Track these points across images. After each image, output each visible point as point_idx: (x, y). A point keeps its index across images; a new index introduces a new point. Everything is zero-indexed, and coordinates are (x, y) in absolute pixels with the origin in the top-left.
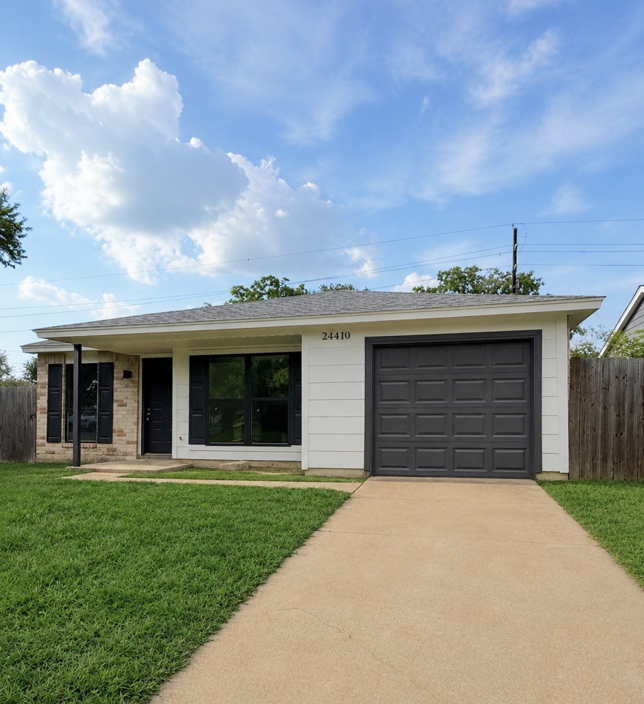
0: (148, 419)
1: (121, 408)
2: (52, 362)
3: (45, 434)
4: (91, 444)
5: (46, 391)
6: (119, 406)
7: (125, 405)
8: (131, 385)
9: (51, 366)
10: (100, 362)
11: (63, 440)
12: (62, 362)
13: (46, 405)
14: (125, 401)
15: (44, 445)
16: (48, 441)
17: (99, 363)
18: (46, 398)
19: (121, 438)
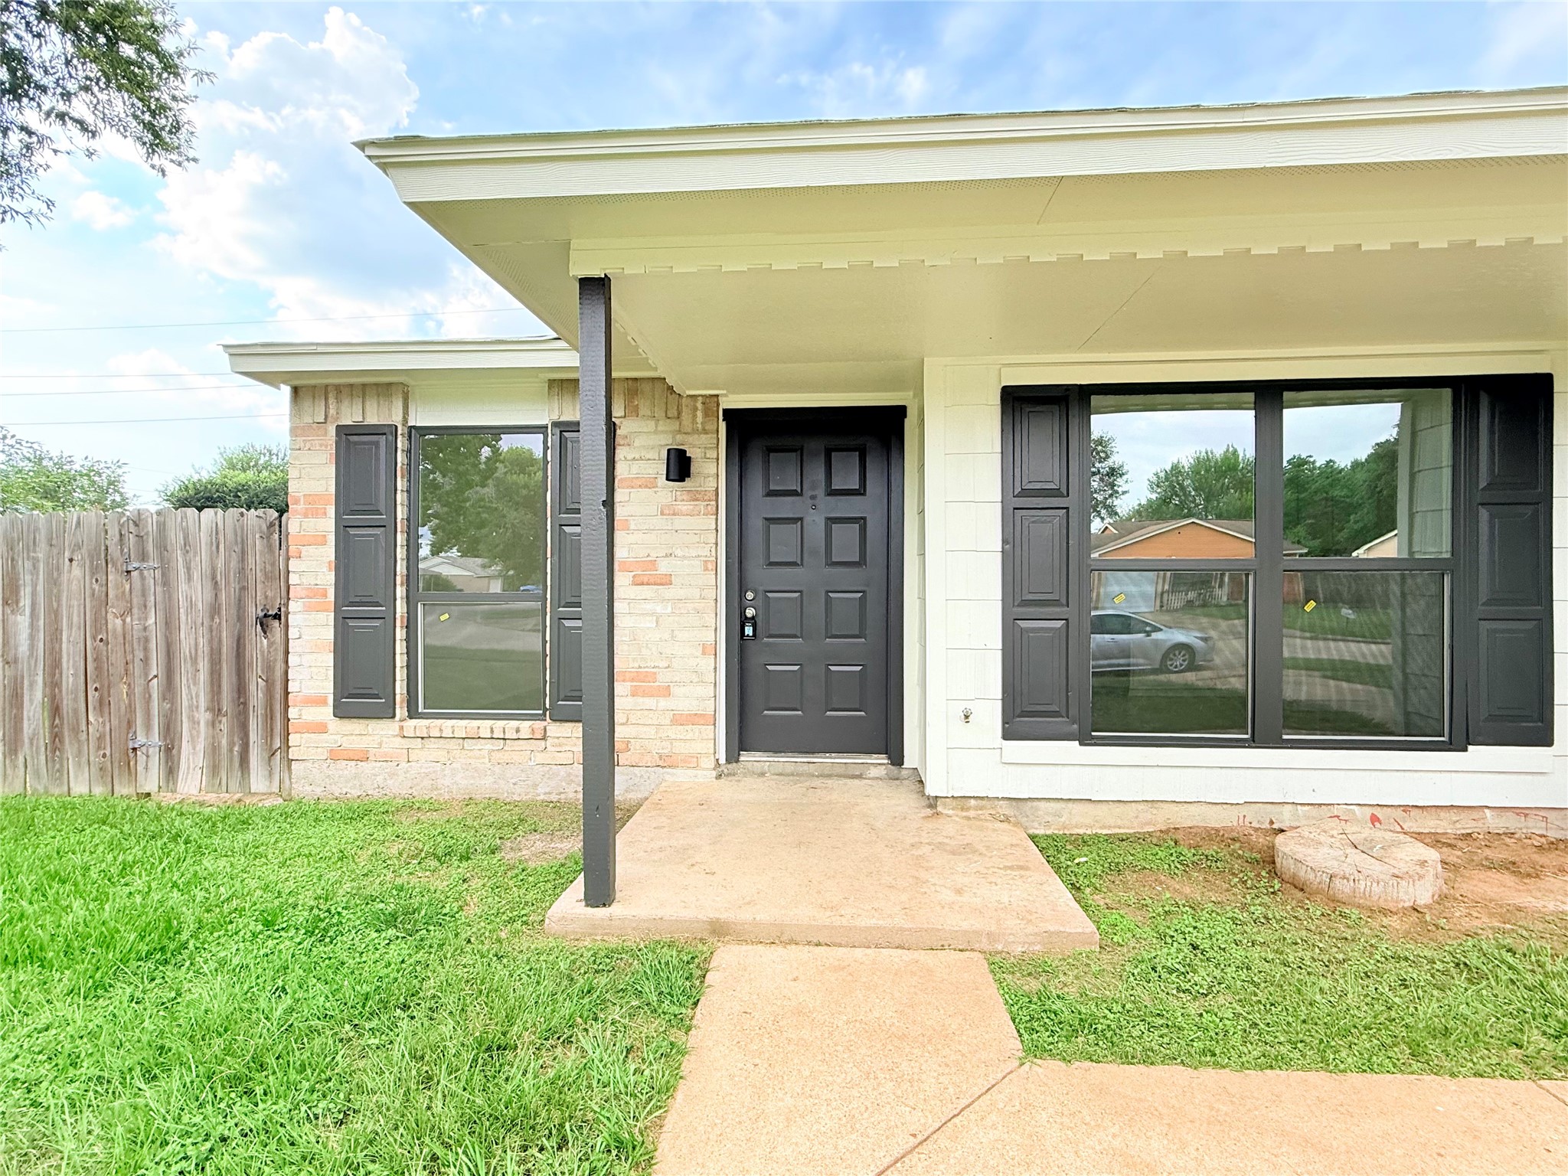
0: (749, 631)
1: (647, 591)
2: (351, 415)
3: (328, 687)
4: (525, 725)
5: (328, 524)
6: (638, 582)
7: (666, 581)
8: (685, 507)
9: (344, 432)
10: (555, 418)
11: (401, 711)
12: (396, 418)
13: (328, 579)
14: (664, 567)
15: (321, 728)
16: (341, 712)
17: (555, 424)
18: (329, 552)
19: (650, 702)
